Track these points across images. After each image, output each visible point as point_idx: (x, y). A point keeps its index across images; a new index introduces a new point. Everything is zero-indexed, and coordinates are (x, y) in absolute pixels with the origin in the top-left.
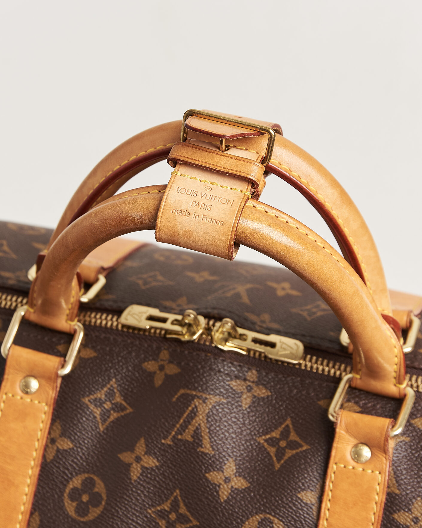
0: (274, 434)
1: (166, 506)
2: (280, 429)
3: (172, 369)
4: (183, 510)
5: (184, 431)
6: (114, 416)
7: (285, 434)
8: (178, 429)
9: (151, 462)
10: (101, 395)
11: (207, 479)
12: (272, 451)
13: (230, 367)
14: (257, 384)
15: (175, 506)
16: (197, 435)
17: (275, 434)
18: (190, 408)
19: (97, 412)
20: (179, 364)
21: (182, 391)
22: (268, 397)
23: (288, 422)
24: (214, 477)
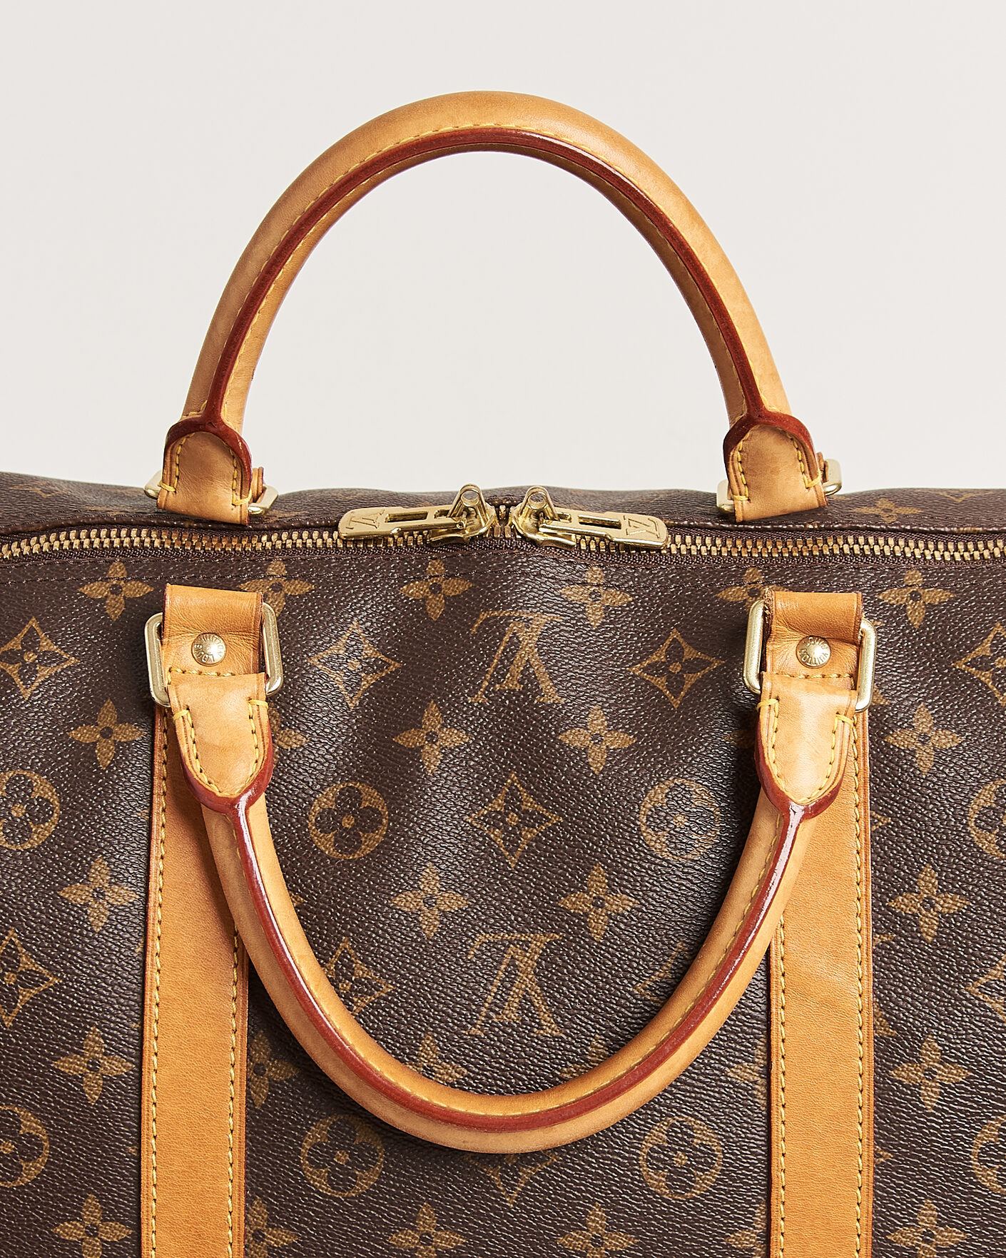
0: (654, 658)
1: (498, 804)
2: (664, 648)
3: (457, 587)
4: (529, 804)
5: (504, 676)
6: (368, 681)
7: (675, 653)
8: (492, 676)
9: (454, 738)
10: (338, 649)
11: (562, 745)
12: (661, 682)
13: (555, 567)
14: (607, 586)
15: (513, 800)
16: (528, 678)
17: (659, 657)
18: (506, 638)
19: (338, 679)
20: (466, 576)
21: (484, 616)
22: (629, 604)
23: (675, 634)
24: (574, 738)
